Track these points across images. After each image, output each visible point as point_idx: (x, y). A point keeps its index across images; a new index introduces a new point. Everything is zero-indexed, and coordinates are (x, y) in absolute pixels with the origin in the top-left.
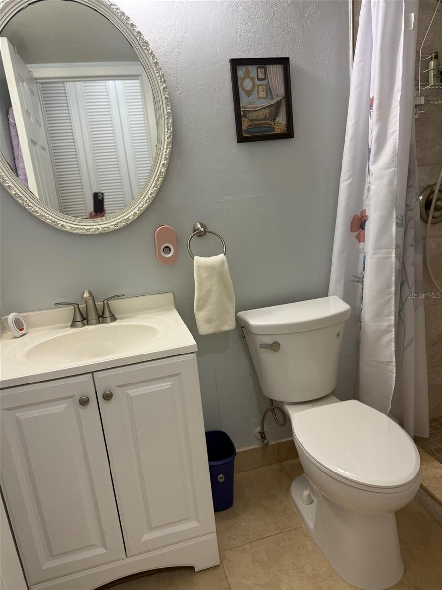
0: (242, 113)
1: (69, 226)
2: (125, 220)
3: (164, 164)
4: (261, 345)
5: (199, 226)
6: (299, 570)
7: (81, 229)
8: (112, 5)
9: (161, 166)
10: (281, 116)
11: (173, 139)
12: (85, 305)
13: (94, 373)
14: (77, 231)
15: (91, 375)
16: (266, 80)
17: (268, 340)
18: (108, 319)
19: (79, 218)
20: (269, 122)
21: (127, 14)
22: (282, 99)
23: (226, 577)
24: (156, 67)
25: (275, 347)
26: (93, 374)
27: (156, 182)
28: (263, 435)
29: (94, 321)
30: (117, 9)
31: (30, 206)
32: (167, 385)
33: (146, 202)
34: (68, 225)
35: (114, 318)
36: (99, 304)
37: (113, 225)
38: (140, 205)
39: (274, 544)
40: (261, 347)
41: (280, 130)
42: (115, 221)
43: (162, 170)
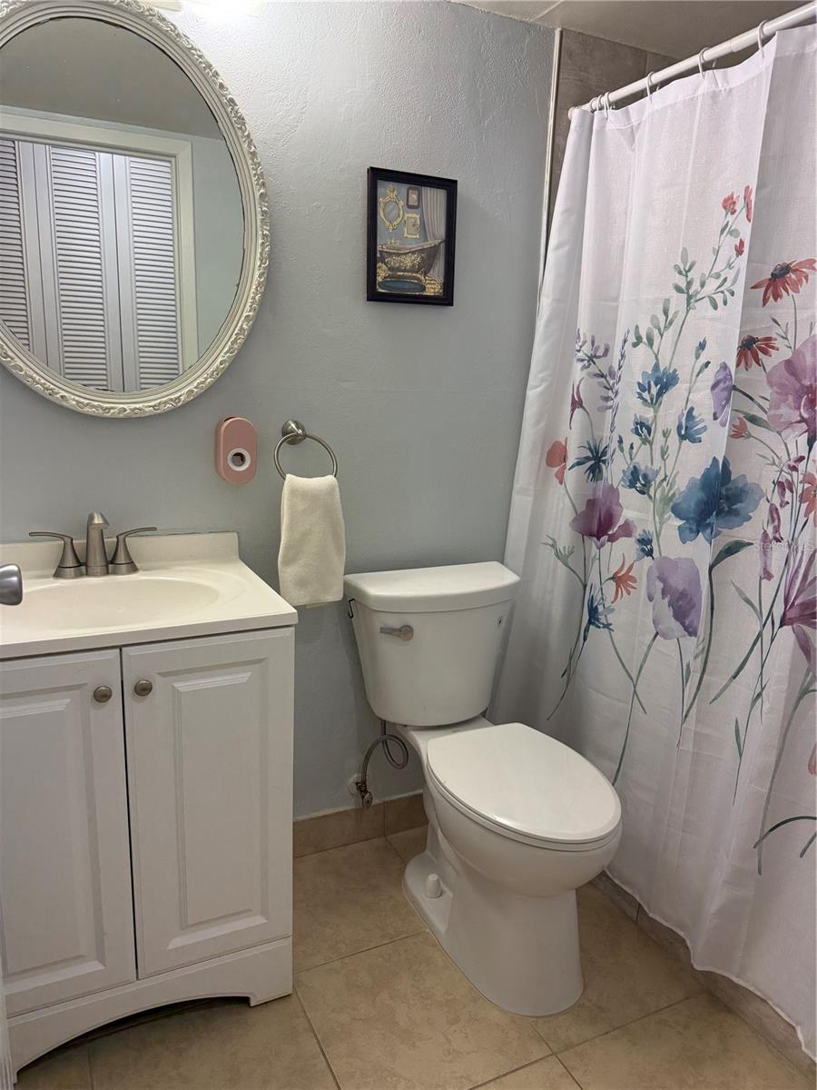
0: (378, 255)
1: (74, 400)
2: (171, 400)
3: (247, 316)
4: (381, 629)
5: (293, 425)
6: (423, 995)
7: (94, 407)
8: (192, 48)
9: (243, 318)
10: (437, 269)
11: (267, 279)
12: (85, 541)
13: (124, 649)
14: (86, 409)
15: (118, 650)
16: (419, 210)
17: (394, 622)
18: (124, 567)
19: (92, 388)
20: (419, 276)
21: (216, 67)
22: (440, 244)
23: (305, 1012)
24: (253, 160)
25: (405, 632)
26: (121, 650)
27: (232, 343)
28: (362, 787)
29: (99, 570)
30: (200, 57)
31: (8, 356)
32: (242, 677)
33: (212, 374)
34: (73, 397)
35: (133, 568)
36: (110, 541)
37: (150, 407)
38: (201, 379)
39: (381, 959)
40: (382, 632)
41: (433, 290)
42: (154, 400)
43: (245, 326)
